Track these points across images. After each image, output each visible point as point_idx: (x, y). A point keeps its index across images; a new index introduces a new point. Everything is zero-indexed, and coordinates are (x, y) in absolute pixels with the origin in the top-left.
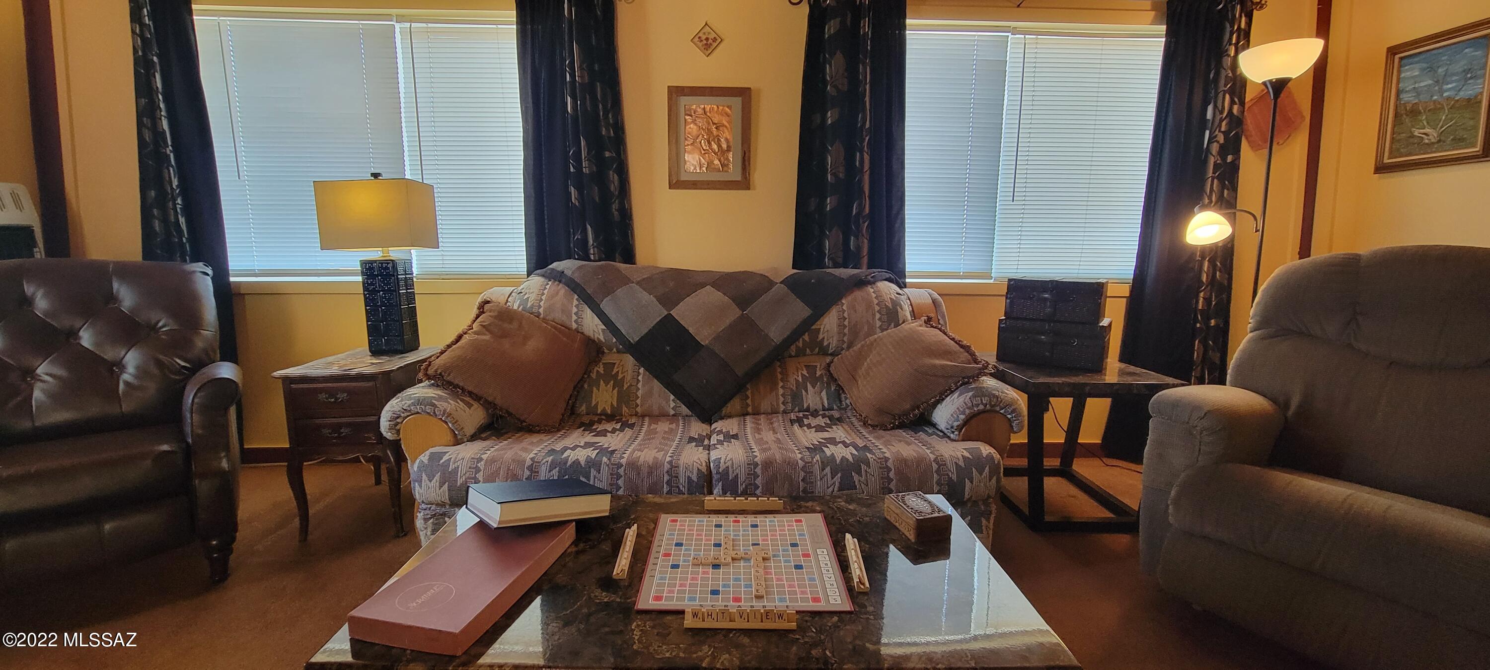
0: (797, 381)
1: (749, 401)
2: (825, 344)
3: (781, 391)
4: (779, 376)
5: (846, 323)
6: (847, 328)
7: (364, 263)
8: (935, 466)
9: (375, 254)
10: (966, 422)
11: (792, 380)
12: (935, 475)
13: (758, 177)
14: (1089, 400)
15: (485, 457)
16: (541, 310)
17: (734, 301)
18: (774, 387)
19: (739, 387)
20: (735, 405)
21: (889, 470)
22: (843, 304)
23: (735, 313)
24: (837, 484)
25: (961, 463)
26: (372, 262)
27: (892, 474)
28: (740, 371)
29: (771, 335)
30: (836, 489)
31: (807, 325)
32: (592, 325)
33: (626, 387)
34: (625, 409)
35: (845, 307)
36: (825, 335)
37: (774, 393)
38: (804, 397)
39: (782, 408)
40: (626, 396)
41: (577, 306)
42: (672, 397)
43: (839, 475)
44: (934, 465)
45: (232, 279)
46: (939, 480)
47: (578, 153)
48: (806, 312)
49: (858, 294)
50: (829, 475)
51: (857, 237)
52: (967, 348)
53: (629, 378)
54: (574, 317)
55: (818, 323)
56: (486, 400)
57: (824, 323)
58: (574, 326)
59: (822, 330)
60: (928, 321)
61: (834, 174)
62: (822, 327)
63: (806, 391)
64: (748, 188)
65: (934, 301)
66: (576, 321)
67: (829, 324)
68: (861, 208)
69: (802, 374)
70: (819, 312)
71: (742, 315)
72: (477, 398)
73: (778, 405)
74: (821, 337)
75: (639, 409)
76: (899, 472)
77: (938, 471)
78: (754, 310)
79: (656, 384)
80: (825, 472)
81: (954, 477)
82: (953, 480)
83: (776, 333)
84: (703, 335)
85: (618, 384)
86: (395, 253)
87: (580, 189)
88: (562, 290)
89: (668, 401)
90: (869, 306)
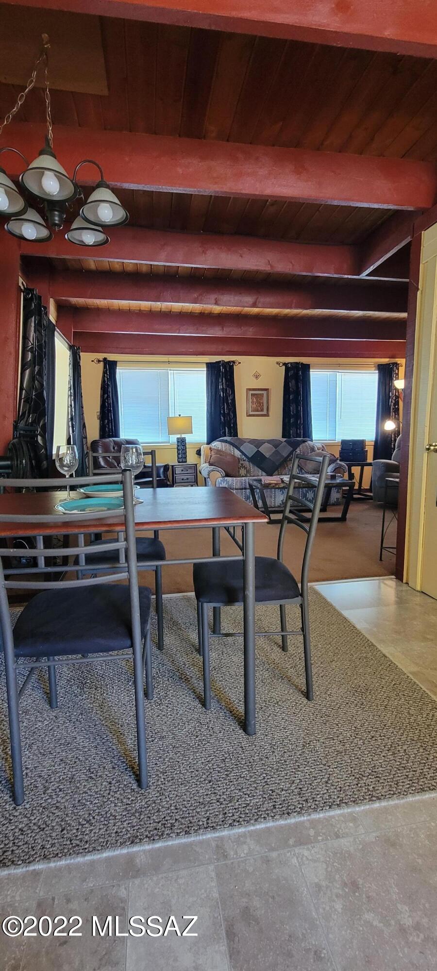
2: (298, 456)
5: (302, 451)
6: (303, 453)
7: (178, 438)
9: (179, 436)
10: (334, 470)
11: (289, 466)
13: (270, 413)
14: (365, 467)
17: (273, 446)
19: (277, 469)
20: (276, 473)
22: (300, 447)
23: (274, 449)
28: (277, 464)
29: (283, 455)
31: (292, 452)
32: (237, 453)
33: (250, 469)
34: (248, 475)
40: (250, 472)
41: (233, 449)
42: (260, 471)
47: (224, 407)
48: (291, 449)
49: (304, 444)
51: (300, 429)
52: (333, 455)
53: (248, 466)
54: (232, 452)
55: (296, 451)
58: (233, 454)
59: (297, 453)
60: (322, 450)
61: (293, 412)
64: (268, 416)
65: (323, 446)
67: (298, 451)
68: (301, 422)
70: (295, 449)
71: (276, 450)
75: (252, 475)
78: (278, 449)
79: (256, 468)
83: (285, 454)
84: (267, 455)
85: (246, 468)
86: (183, 436)
87: (224, 418)
88: (228, 445)
89: (259, 472)
90: (307, 446)
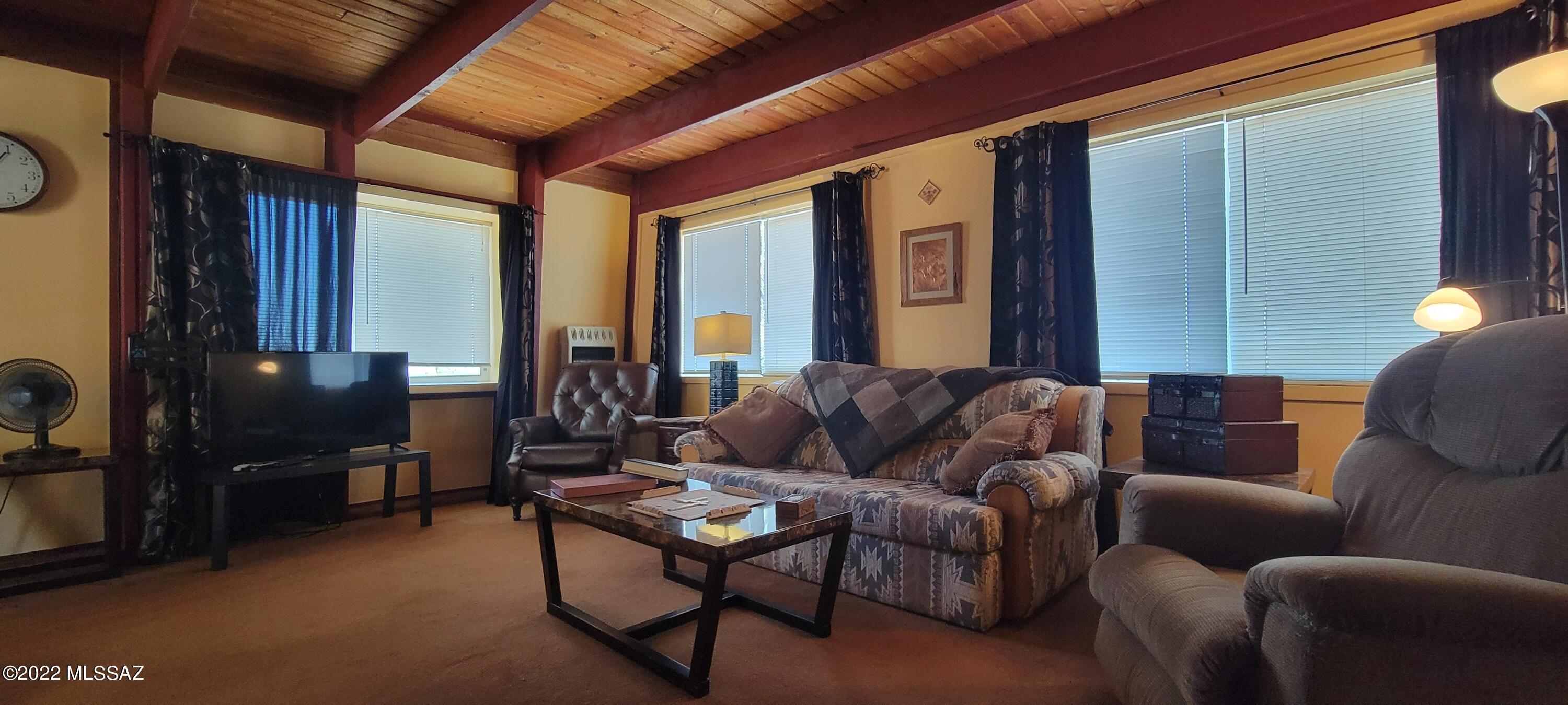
0: (936, 457)
1: (894, 469)
2: (967, 429)
3: (920, 463)
4: (923, 452)
5: (982, 411)
6: (983, 416)
7: (713, 363)
8: (929, 515)
11: (932, 456)
12: (928, 522)
13: (969, 291)
15: (699, 468)
16: (787, 394)
17: (896, 389)
18: (915, 460)
19: (882, 455)
21: (897, 512)
22: (983, 395)
23: (895, 399)
24: (862, 517)
25: (949, 516)
26: (716, 363)
27: (898, 515)
29: (919, 418)
30: (861, 520)
31: (951, 412)
32: (811, 405)
33: (822, 448)
34: (818, 464)
35: (984, 398)
36: (966, 421)
37: (913, 465)
38: (937, 469)
39: (918, 477)
40: (820, 456)
41: (806, 391)
43: (865, 509)
44: (929, 513)
45: (682, 375)
46: (931, 526)
48: (950, 400)
49: (1000, 388)
50: (859, 508)
51: (1041, 339)
53: (825, 443)
54: (803, 399)
55: (961, 410)
56: (728, 443)
57: (965, 411)
58: (802, 405)
59: (963, 417)
61: (1021, 285)
62: (963, 415)
63: (941, 466)
64: (960, 302)
66: (804, 402)
67: (969, 411)
68: (1044, 312)
69: (942, 452)
70: (961, 402)
71: (901, 401)
72: (723, 440)
73: (915, 473)
74: (962, 423)
75: (826, 466)
76: (904, 515)
77: (931, 519)
78: (912, 397)
80: (857, 506)
81: (942, 526)
82: (941, 529)
83: (923, 416)
84: (869, 414)
85: (818, 448)
86: (734, 357)
90: (1005, 397)
